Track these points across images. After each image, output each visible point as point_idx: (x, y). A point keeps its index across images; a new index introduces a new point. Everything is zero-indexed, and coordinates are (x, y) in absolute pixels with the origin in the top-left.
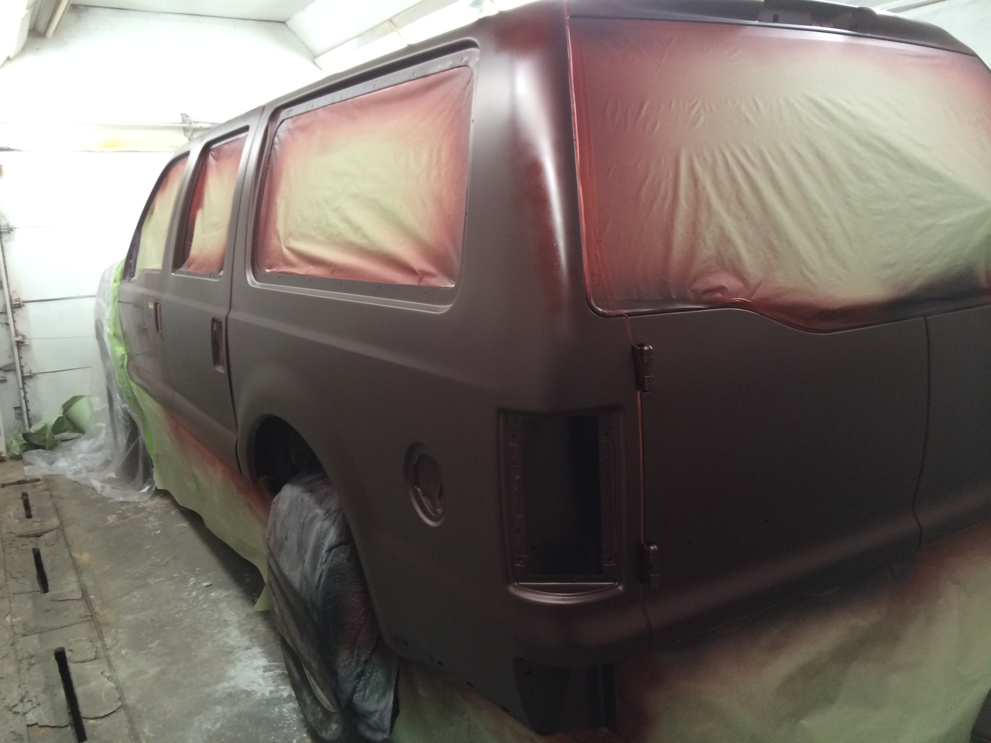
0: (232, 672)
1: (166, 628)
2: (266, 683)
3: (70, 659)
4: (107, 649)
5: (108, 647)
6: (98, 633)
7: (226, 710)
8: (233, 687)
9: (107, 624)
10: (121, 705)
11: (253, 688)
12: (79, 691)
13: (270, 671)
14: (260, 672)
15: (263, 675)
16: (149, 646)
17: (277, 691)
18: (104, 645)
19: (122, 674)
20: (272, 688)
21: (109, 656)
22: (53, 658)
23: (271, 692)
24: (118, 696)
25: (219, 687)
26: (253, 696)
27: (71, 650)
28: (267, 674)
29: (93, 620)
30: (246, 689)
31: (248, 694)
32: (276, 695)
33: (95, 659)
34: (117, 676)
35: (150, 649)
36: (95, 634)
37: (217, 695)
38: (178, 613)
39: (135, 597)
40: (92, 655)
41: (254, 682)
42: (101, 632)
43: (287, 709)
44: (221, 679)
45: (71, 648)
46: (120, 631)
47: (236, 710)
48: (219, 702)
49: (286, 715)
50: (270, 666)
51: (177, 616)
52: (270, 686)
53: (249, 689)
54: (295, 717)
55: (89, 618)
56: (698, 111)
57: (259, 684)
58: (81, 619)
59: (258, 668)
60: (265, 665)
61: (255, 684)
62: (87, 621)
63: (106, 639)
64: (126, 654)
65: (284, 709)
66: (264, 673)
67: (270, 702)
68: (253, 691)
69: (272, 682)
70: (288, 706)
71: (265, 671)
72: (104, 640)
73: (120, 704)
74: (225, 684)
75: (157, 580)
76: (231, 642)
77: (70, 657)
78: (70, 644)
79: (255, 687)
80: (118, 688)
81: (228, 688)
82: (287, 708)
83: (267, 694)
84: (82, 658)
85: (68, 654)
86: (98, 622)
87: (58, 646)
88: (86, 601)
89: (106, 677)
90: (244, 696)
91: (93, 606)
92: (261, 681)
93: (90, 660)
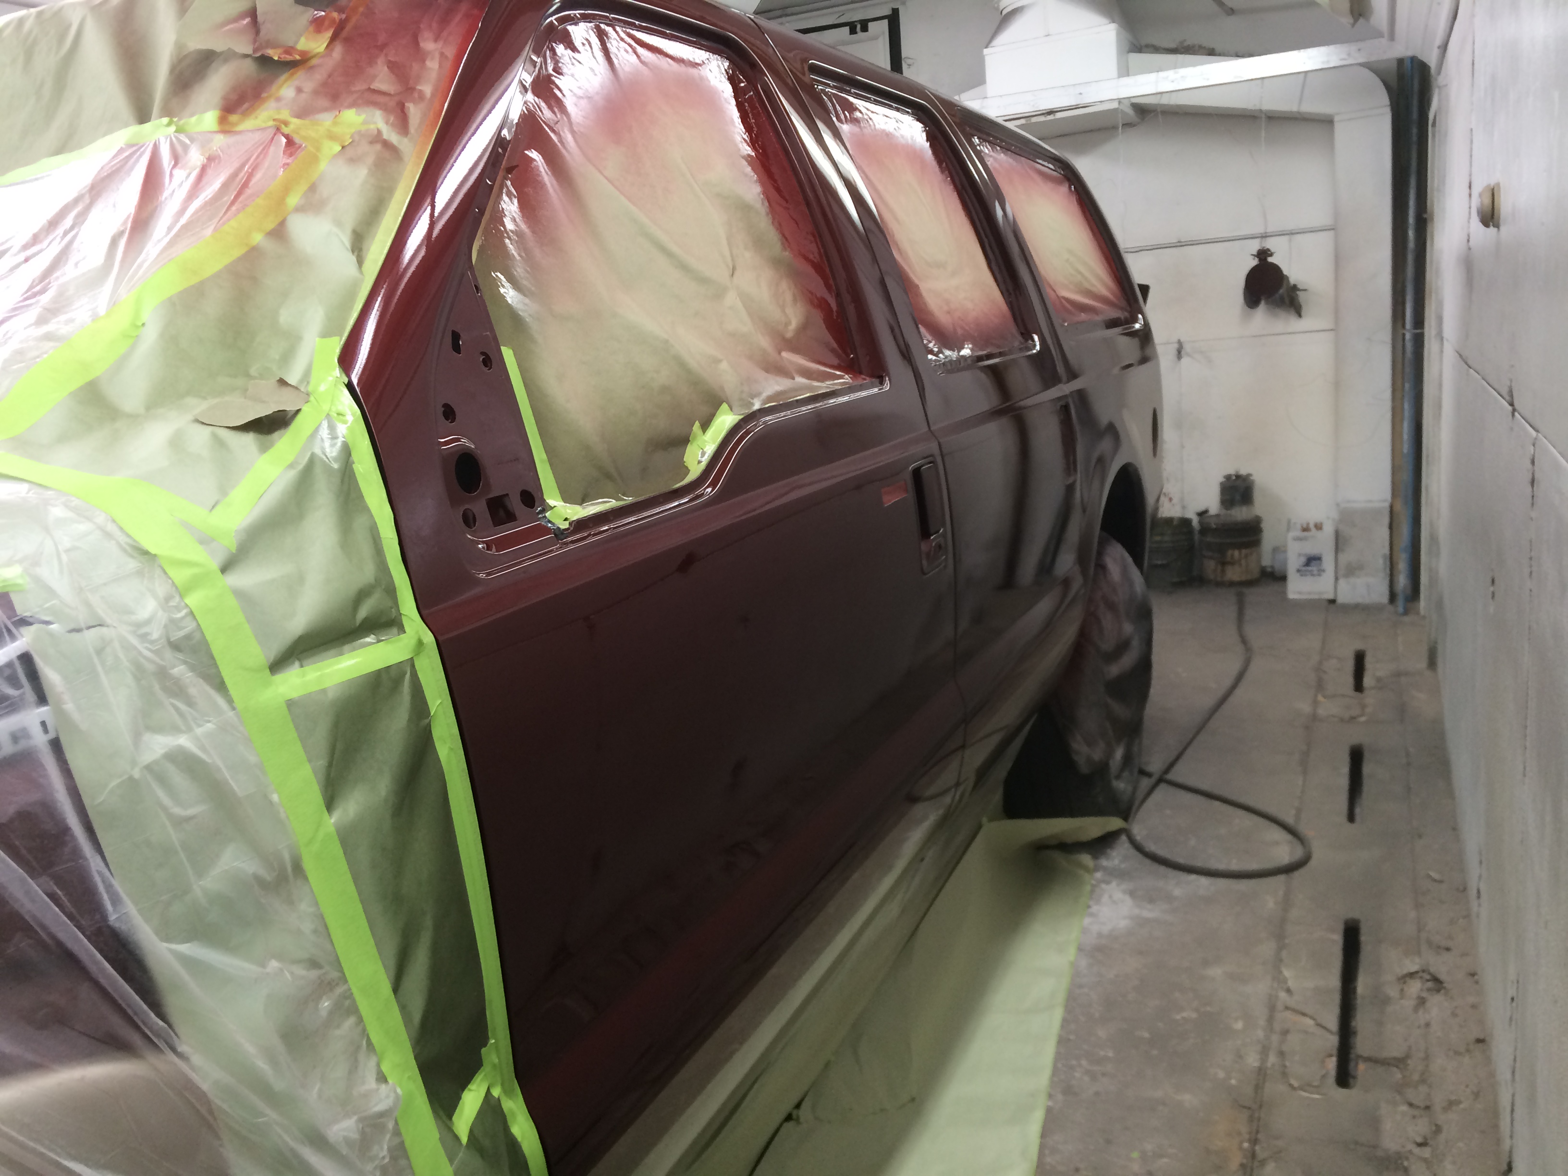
1: (1148, 1035)
2: (1102, 894)
11: (1121, 896)
14: (1095, 910)
15: (1096, 905)
18: (1265, 1053)
21: (1266, 1028)
27: (1326, 1072)
35: (1196, 1010)
42: (1257, 1087)
44: (1143, 923)
47: (1160, 883)
48: (1169, 899)
52: (1101, 889)
53: (1126, 897)
57: (1111, 897)
61: (1115, 899)
64: (1237, 1020)
66: (1093, 906)
67: (1121, 875)
68: (1125, 894)
78: (1324, 1088)
79: (1119, 896)
80: (1278, 961)
90: (1139, 893)
92: (1106, 900)
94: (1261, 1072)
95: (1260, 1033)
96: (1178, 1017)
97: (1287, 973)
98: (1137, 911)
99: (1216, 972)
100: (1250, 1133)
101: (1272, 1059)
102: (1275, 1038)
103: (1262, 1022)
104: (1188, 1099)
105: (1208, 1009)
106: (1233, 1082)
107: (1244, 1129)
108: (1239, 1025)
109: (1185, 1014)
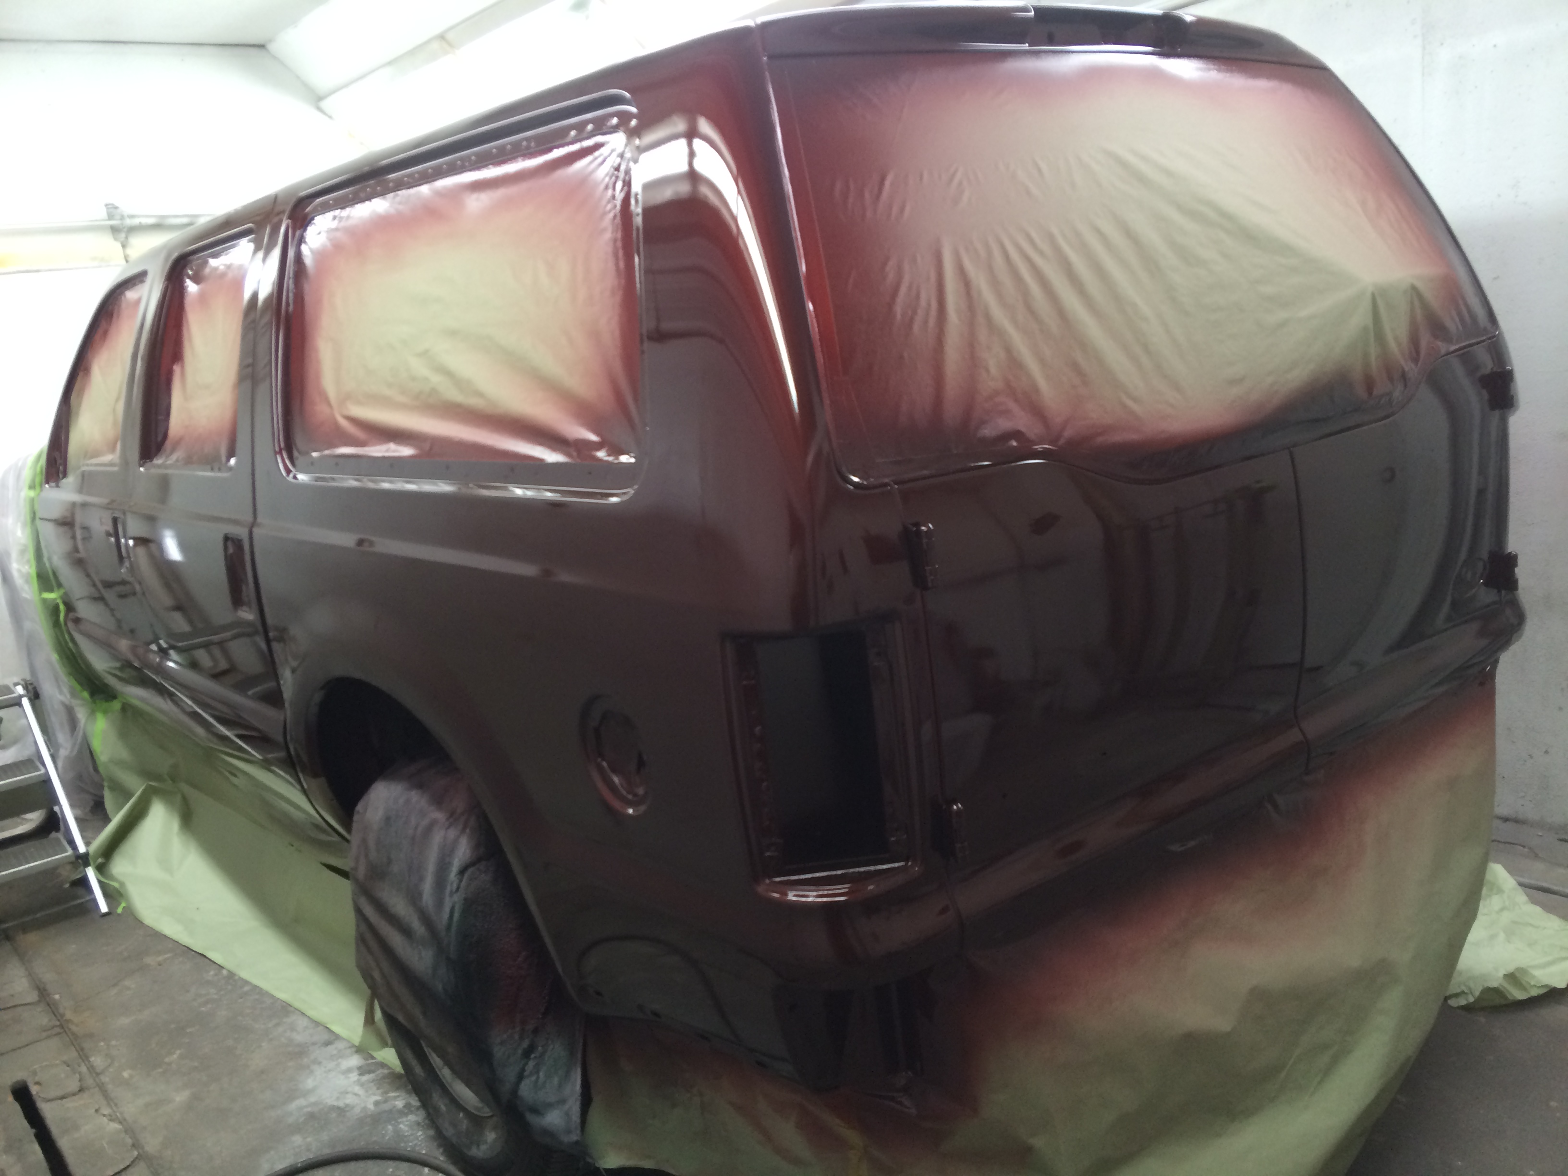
0: (310, 1083)
1: (188, 1030)
2: (367, 1091)
3: (40, 1097)
4: (98, 1074)
5: (98, 1070)
6: (77, 1051)
7: (309, 1139)
8: (315, 1104)
9: (91, 1036)
10: (138, 1155)
11: (348, 1101)
12: (64, 1144)
13: (369, 1072)
14: (354, 1076)
15: (358, 1080)
16: (167, 1060)
17: (385, 1101)
18: (91, 1068)
19: (131, 1107)
20: (378, 1098)
21: (103, 1084)
22: (10, 1098)
23: (377, 1103)
24: (129, 1141)
25: (293, 1106)
26: (348, 1114)
27: (37, 1083)
28: (365, 1078)
29: (65, 1031)
30: (336, 1104)
31: (341, 1111)
32: (386, 1107)
33: (80, 1091)
34: (121, 1113)
35: (170, 1064)
36: (73, 1054)
37: (291, 1120)
38: (206, 1003)
39: (128, 988)
40: (74, 1086)
41: (347, 1093)
42: (82, 1049)
43: (406, 1125)
44: (292, 1095)
45: (37, 1079)
46: (114, 1043)
47: (325, 1137)
48: (297, 1129)
49: (407, 1134)
50: (368, 1065)
51: (203, 1009)
52: (374, 1094)
53: (341, 1104)
54: (421, 1135)
55: (58, 1030)
56: (960, 183)
57: (356, 1094)
58: (44, 1034)
59: (349, 1070)
60: (360, 1064)
61: (349, 1096)
62: (55, 1035)
63: (92, 1059)
64: (131, 1076)
65: (401, 1126)
66: (361, 1077)
67: (376, 1119)
68: (347, 1105)
69: (375, 1088)
70: (407, 1121)
71: (361, 1074)
72: (91, 1060)
73: (136, 1153)
74: (301, 1102)
75: (160, 958)
76: (299, 1038)
77: (37, 1093)
78: (35, 1073)
79: (350, 1100)
80: (129, 1130)
81: (306, 1107)
82: (407, 1123)
83: (371, 1107)
84: (59, 1093)
85: (34, 1090)
86: (73, 1034)
87: (14, 1080)
88: (48, 1005)
89: (104, 1115)
90: (334, 1115)
91: (61, 1010)
92: (357, 1089)
93: (74, 1095)
94: (84, 1056)
95: (105, 1079)
96: (178, 1052)
97: (115, 1126)
98: (312, 1099)
99: (181, 1097)
100: (70, 1029)
101: (84, 1069)
102: (90, 1081)
103: (110, 1087)
104: (124, 1021)
105: (160, 1070)
106: (102, 1044)
107: (74, 1028)
108: (126, 1074)
109: (175, 1056)
